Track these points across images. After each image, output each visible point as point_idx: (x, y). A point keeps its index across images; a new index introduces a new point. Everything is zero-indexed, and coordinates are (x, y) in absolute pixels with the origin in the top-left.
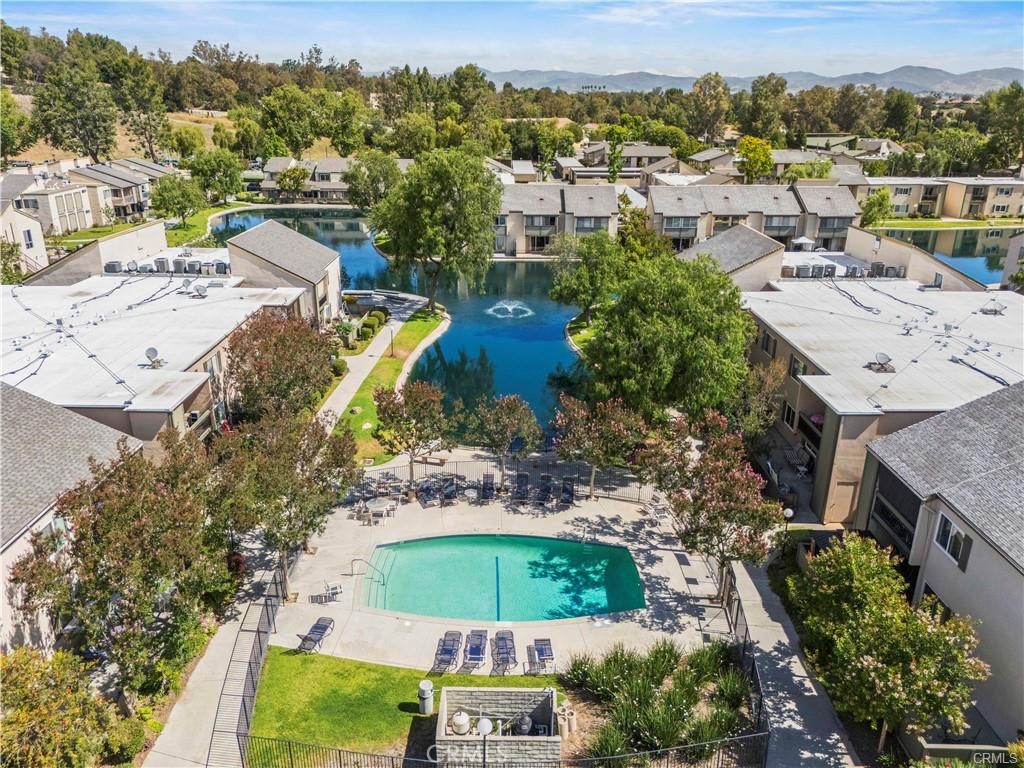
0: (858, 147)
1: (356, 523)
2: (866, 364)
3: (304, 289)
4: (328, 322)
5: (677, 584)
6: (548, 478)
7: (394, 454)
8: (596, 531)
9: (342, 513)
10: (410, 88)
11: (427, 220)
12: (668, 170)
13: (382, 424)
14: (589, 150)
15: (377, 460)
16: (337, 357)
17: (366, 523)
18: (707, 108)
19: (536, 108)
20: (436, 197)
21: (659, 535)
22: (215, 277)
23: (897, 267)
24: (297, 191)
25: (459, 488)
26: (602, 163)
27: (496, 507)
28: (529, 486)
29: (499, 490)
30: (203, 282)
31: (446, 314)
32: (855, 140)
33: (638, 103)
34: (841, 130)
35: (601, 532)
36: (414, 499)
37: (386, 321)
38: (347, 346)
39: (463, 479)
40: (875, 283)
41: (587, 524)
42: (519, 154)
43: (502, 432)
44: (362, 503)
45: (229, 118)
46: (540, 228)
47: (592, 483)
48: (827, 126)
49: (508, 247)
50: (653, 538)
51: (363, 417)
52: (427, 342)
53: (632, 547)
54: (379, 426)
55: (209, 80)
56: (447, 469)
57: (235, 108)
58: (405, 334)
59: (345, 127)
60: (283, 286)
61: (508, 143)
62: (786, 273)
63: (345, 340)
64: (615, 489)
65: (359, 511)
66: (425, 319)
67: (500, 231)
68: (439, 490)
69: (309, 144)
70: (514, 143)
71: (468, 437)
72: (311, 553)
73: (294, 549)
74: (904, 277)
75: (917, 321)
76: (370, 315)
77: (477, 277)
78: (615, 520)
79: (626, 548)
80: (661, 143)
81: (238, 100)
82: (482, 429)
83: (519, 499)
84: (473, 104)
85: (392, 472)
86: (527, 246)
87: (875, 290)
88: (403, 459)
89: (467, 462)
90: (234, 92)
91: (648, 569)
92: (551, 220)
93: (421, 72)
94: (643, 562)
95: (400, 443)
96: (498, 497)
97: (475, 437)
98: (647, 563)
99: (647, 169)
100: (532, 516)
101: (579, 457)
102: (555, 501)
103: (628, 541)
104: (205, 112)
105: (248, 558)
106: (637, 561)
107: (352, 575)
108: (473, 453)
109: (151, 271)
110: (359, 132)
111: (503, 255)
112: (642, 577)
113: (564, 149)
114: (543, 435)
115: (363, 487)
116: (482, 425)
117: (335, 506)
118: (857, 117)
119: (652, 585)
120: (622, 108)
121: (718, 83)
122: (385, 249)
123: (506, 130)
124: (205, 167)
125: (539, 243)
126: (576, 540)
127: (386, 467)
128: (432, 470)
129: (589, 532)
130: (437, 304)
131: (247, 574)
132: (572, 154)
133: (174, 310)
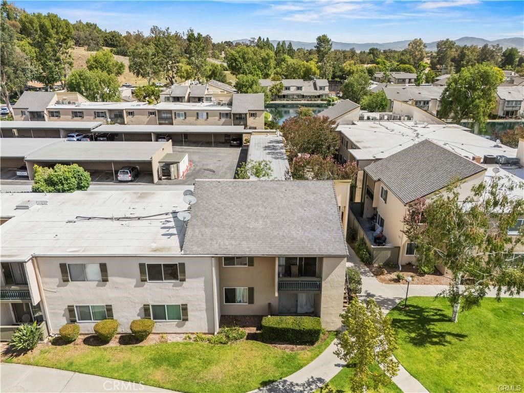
18: (416, 56)
121: (421, 44)
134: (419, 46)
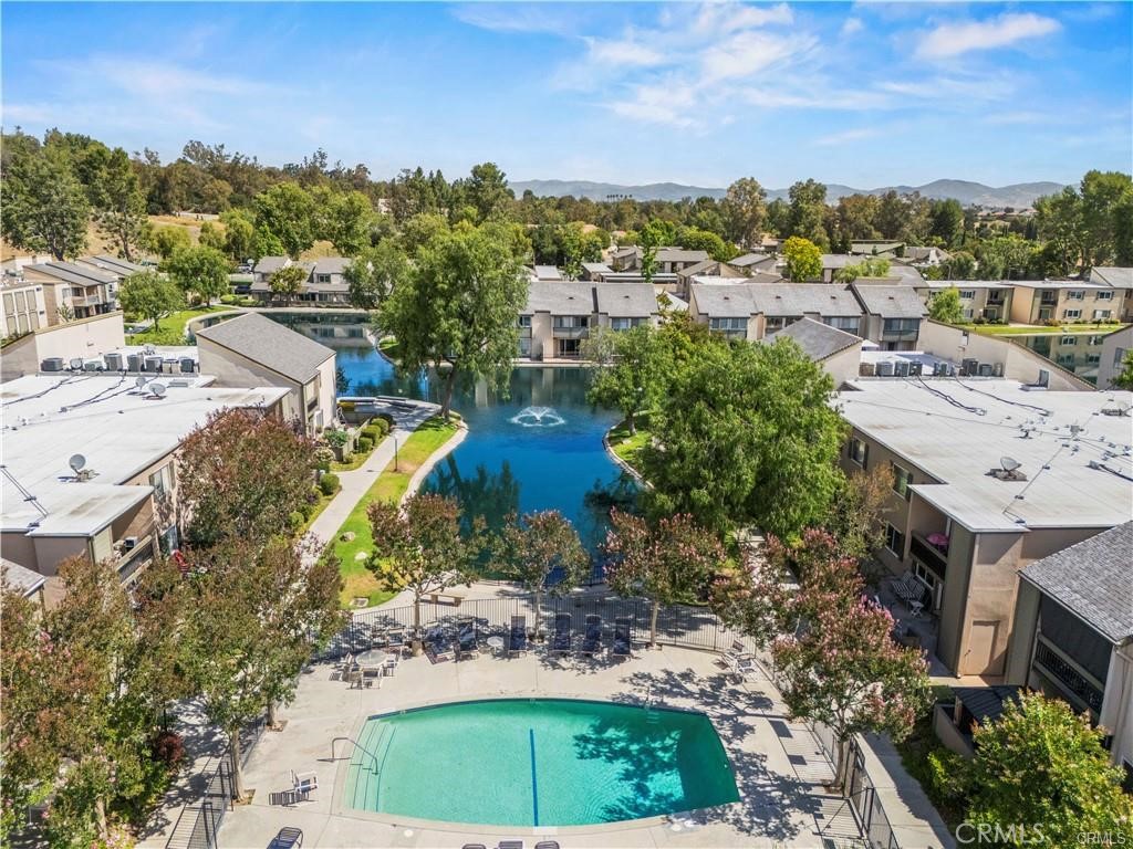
0: (905, 254)
1: (341, 685)
2: (989, 471)
3: (288, 389)
4: (319, 431)
5: (778, 765)
6: (596, 621)
7: (394, 591)
8: (663, 692)
9: (324, 671)
10: (422, 191)
11: (441, 312)
12: (707, 272)
13: (378, 550)
14: (618, 255)
15: (373, 600)
16: (327, 471)
17: (355, 685)
18: (743, 214)
19: (559, 214)
20: (451, 285)
21: (745, 695)
22: (180, 376)
23: (992, 364)
24: (292, 293)
25: (479, 635)
26: (633, 268)
27: (529, 660)
28: (572, 632)
29: (532, 637)
30: (164, 381)
31: (462, 423)
32: (902, 247)
33: (668, 211)
34: (886, 238)
35: (669, 693)
36: (420, 651)
37: (390, 431)
38: (340, 459)
39: (484, 622)
40: (969, 382)
41: (650, 682)
42: (542, 259)
43: (537, 559)
44: (350, 658)
45: (220, 221)
46: (571, 330)
47: (654, 627)
48: (871, 234)
49: (534, 351)
50: (738, 700)
51: (357, 545)
52: (440, 454)
53: (713, 712)
54: (374, 552)
55: (200, 182)
56: (464, 610)
57: (228, 211)
58: (413, 446)
59: (349, 228)
60: (263, 385)
61: (530, 248)
62: (865, 371)
63: (339, 452)
64: (683, 634)
65: (347, 668)
66: (437, 428)
67: (525, 333)
68: (453, 638)
69: (308, 246)
70: (537, 249)
71: (492, 567)
72: (278, 730)
73: (253, 725)
74: (1001, 375)
75: (1032, 423)
76: (370, 423)
77: (500, 380)
78: (687, 676)
79: (704, 714)
80: (697, 248)
81: (232, 203)
82: (511, 556)
83: (558, 649)
84: (492, 205)
85: (391, 616)
86: (556, 349)
87: (971, 390)
88: (407, 597)
89: (490, 601)
90: (227, 194)
91: (736, 744)
92: (582, 321)
93: (435, 176)
94: (729, 733)
95: (403, 576)
96: (531, 647)
97: (501, 566)
98: (734, 735)
99: (685, 273)
100: (575, 672)
101: (637, 592)
102: (606, 652)
103: (706, 704)
104: (195, 215)
105: (188, 739)
106: (721, 732)
107: (332, 761)
108: (497, 588)
109: (99, 369)
110: (365, 232)
111: (528, 360)
112: (730, 755)
113: (591, 254)
114: (591, 562)
115: (351, 635)
116: (510, 551)
117: (313, 662)
118: (901, 225)
119: (745, 766)
120: (651, 216)
121: (754, 188)
122: (391, 353)
123: (529, 234)
124: (186, 266)
125: (569, 347)
126: (636, 704)
127: (385, 609)
128: (443, 611)
129: (654, 693)
130: (451, 412)
131: (184, 763)
132: (600, 260)
133: (121, 412)
134: (750, 193)
